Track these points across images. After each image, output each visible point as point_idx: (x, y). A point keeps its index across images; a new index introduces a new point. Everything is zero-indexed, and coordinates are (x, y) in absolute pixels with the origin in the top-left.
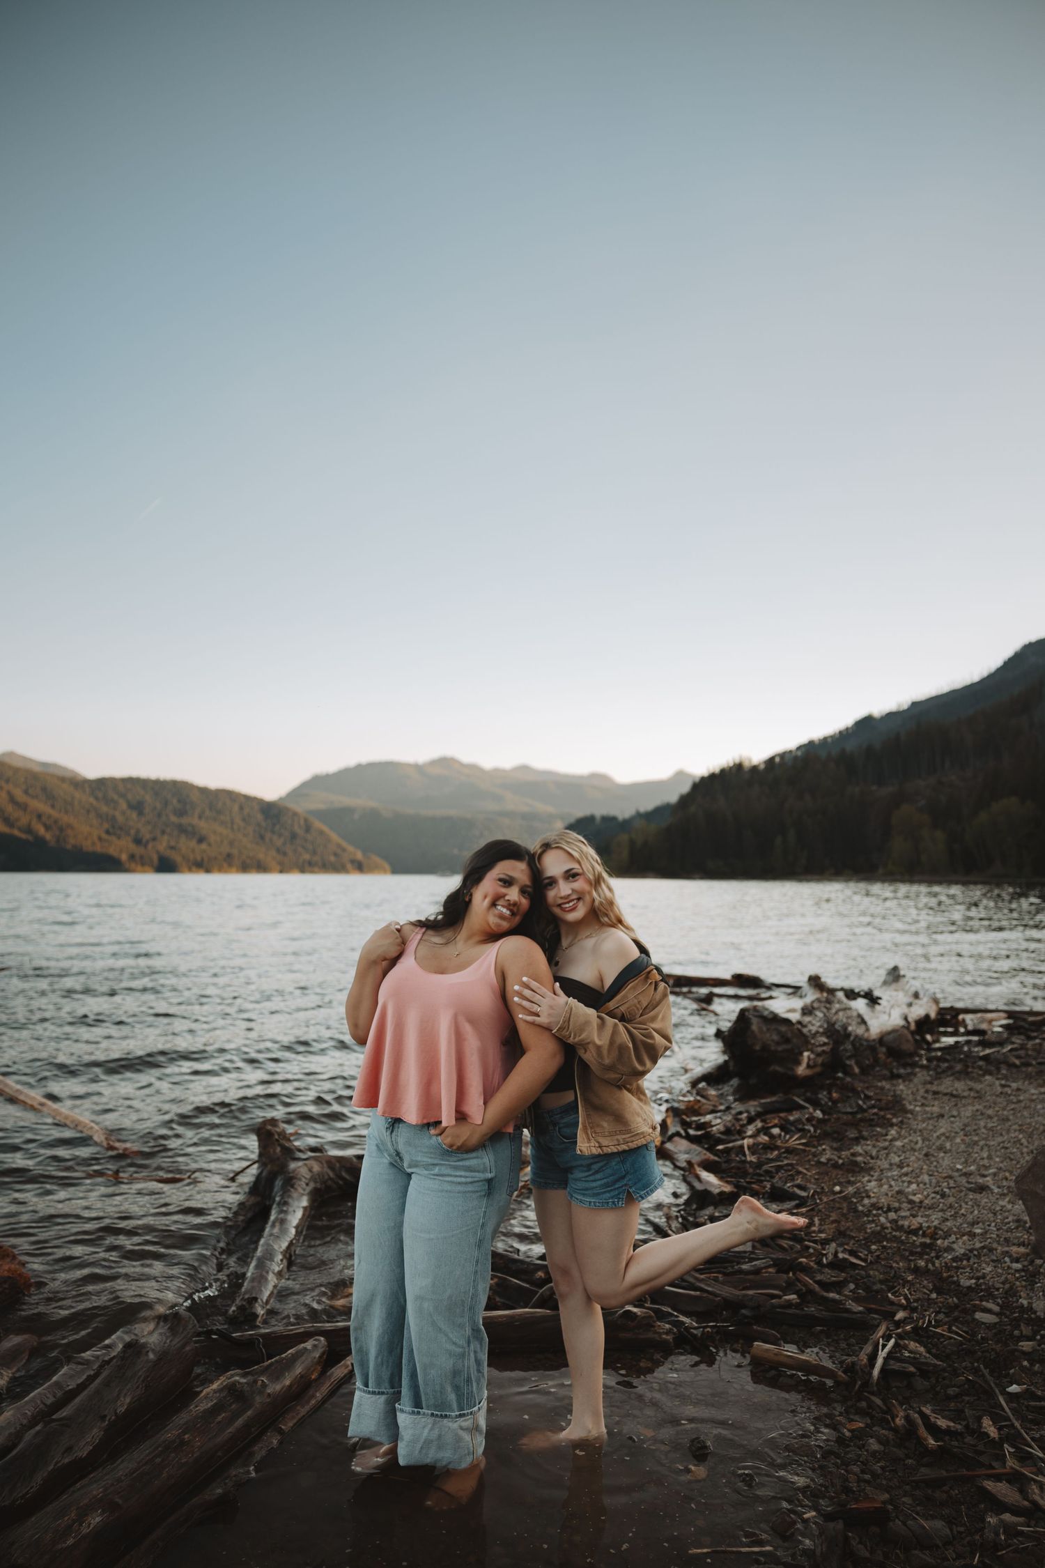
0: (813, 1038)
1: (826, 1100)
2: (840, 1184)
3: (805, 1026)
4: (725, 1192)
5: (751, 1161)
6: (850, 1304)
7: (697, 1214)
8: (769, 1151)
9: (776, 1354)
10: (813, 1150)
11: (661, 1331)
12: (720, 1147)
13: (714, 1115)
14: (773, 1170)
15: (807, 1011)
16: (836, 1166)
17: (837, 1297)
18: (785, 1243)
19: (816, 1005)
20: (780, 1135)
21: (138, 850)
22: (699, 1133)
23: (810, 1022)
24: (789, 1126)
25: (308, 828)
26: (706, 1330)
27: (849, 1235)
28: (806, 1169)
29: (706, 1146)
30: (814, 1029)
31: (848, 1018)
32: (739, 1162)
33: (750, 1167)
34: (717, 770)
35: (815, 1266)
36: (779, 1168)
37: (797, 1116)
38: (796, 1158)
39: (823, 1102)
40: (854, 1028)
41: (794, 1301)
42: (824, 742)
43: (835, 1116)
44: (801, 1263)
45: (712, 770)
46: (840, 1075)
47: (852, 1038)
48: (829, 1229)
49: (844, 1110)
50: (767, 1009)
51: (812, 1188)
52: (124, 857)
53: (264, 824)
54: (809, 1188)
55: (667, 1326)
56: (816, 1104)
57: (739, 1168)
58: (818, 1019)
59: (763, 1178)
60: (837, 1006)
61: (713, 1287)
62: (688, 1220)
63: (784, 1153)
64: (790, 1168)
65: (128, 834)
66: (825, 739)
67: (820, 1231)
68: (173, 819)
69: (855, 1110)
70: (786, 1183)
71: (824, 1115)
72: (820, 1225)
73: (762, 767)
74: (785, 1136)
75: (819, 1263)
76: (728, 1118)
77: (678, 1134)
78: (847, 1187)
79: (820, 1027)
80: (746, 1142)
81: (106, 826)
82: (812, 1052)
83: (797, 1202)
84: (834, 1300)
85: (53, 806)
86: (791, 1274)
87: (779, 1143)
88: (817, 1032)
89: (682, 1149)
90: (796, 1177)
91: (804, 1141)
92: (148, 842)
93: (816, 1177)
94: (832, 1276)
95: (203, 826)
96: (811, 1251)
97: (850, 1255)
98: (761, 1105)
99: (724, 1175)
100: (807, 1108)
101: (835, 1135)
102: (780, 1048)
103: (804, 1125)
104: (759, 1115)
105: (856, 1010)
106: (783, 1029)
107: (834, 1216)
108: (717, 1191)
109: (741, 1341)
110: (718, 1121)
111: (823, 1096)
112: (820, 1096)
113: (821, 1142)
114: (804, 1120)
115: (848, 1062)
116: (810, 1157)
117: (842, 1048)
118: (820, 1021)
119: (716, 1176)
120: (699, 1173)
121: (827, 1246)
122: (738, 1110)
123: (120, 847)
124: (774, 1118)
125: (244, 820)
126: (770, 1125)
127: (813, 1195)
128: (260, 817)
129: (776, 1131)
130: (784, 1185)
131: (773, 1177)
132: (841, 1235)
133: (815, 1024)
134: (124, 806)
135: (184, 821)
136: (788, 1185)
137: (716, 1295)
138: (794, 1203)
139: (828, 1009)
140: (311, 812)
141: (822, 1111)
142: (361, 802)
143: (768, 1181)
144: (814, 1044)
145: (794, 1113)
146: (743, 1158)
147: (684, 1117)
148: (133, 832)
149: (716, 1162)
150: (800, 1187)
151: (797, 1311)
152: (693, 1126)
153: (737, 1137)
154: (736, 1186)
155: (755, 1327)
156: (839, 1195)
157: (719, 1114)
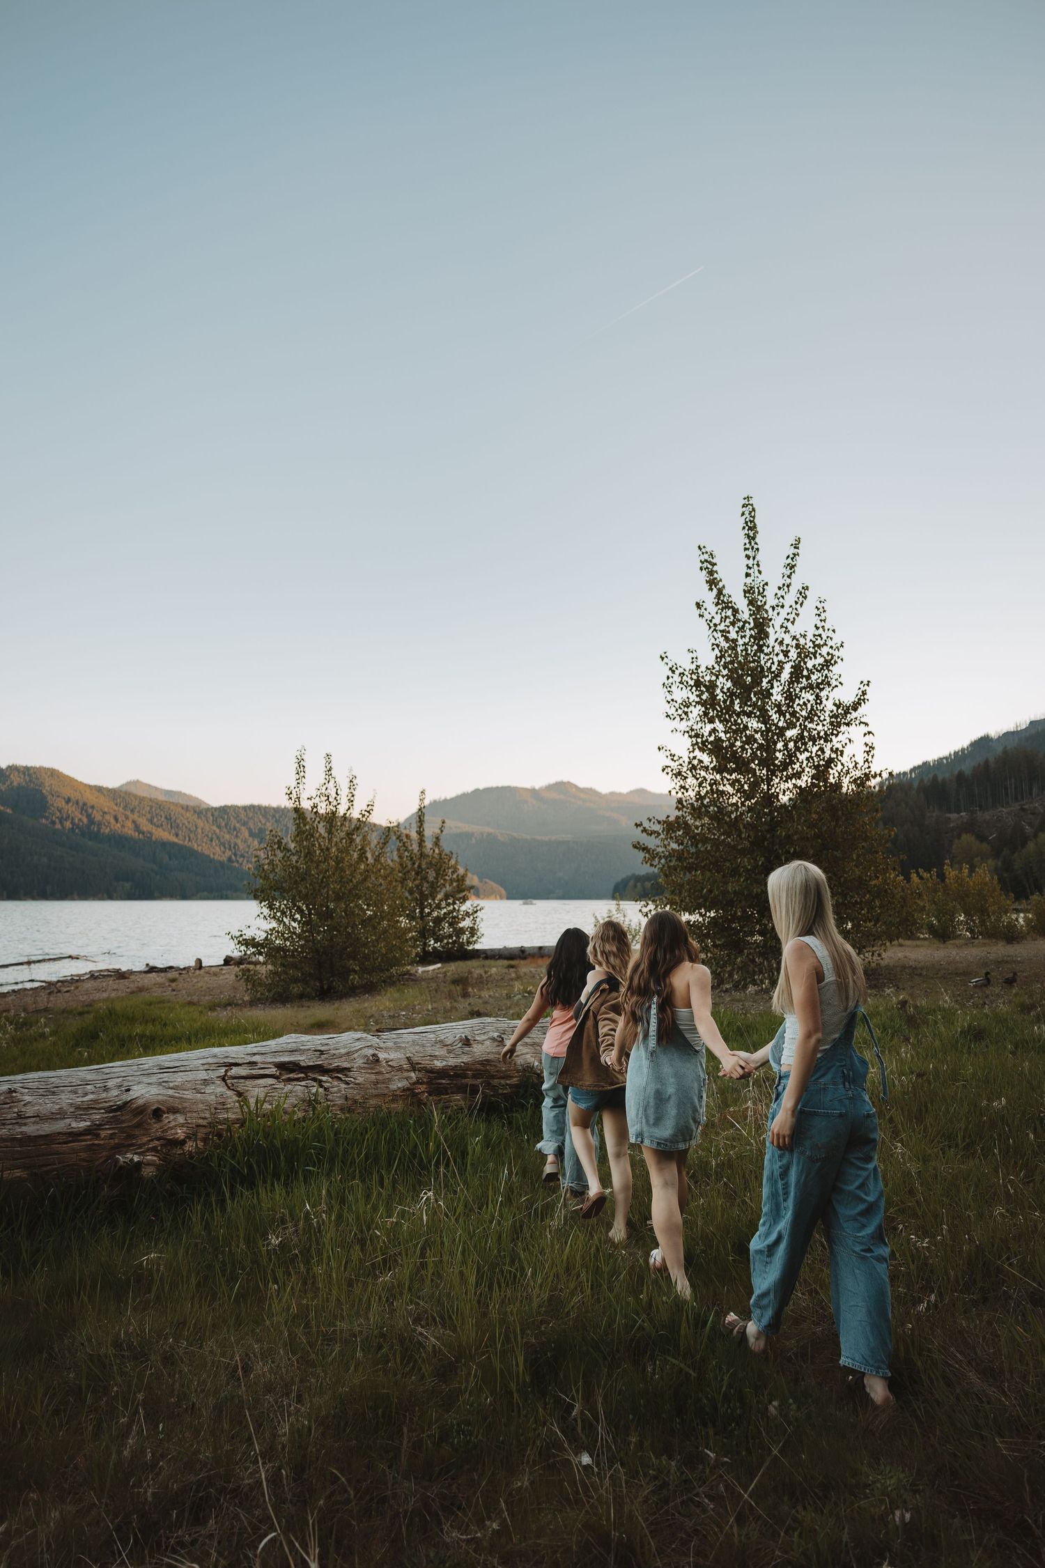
85: (177, 835)
134: (247, 834)
142: (478, 827)
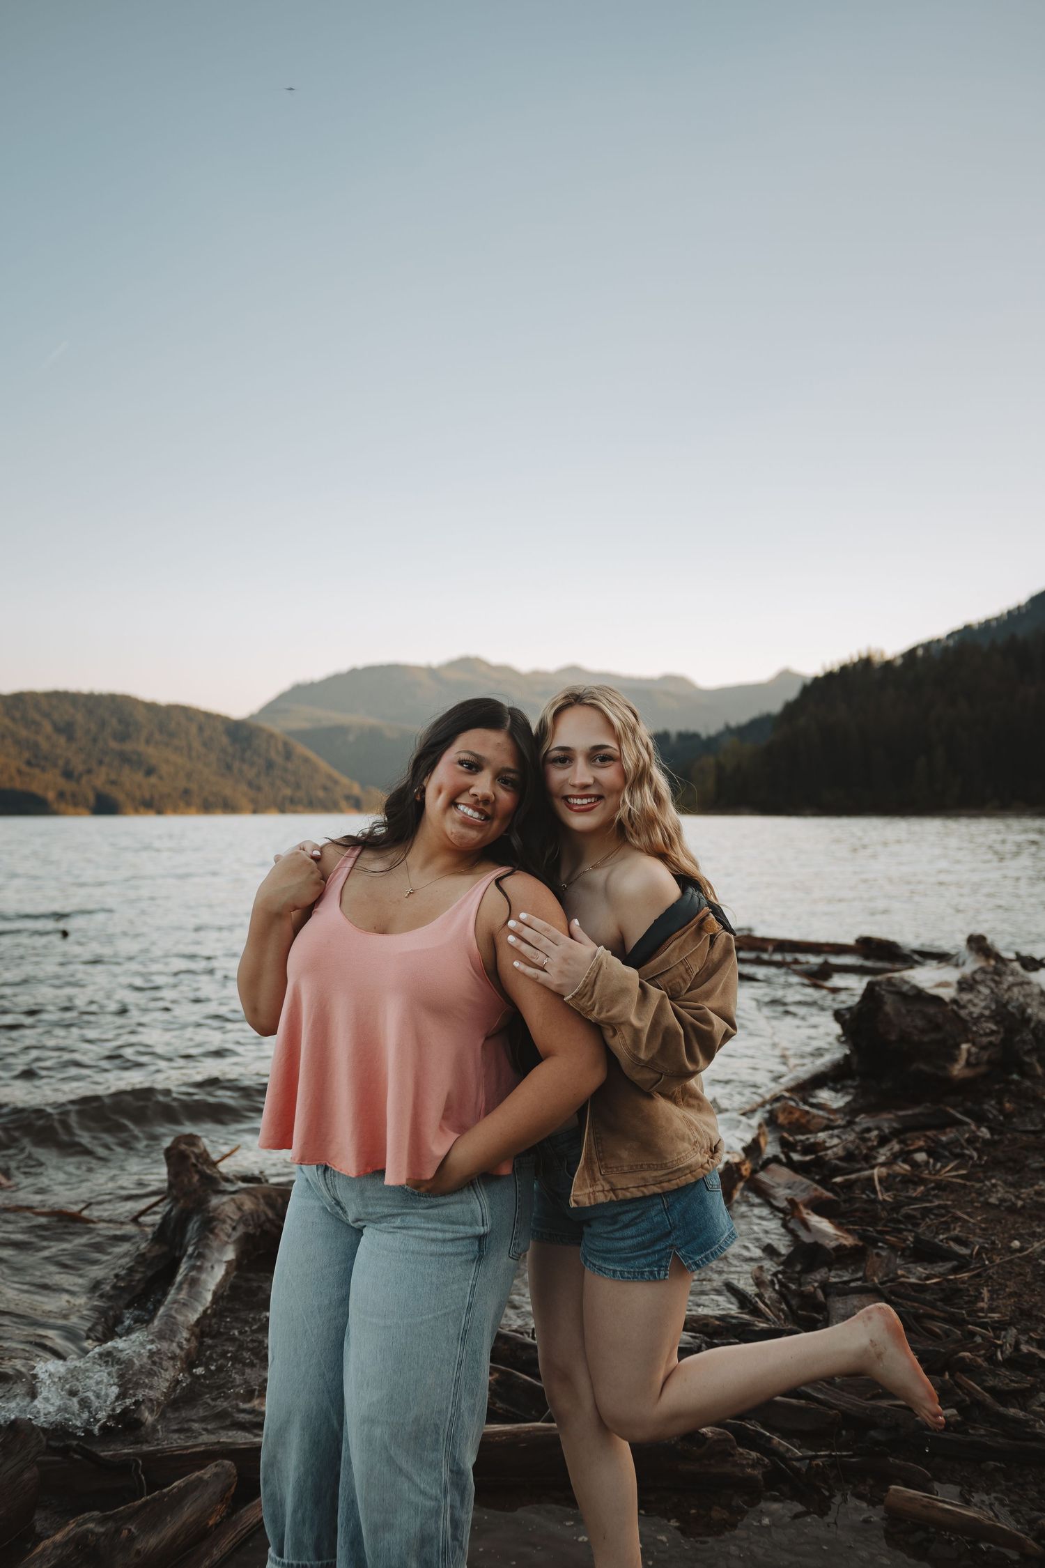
0: (975, 1024)
1: (995, 1112)
2: (1019, 1237)
3: (964, 1007)
4: (845, 1245)
5: (884, 1200)
6: (1041, 1427)
7: (802, 1280)
8: (911, 1186)
9: (924, 1506)
10: (978, 1185)
11: (745, 1462)
12: (838, 1179)
13: (830, 1132)
14: (918, 1214)
15: (965, 985)
16: (1012, 1210)
17: (1021, 1414)
18: (937, 1327)
19: (979, 977)
20: (928, 1163)
21: (69, 787)
22: (808, 1158)
23: (970, 1001)
24: (940, 1150)
25: (288, 754)
26: (814, 1463)
27: (1036, 1316)
28: (968, 1214)
29: (817, 1177)
30: (976, 1011)
31: (1025, 996)
32: (866, 1201)
33: (883, 1209)
34: (836, 668)
35: (985, 1364)
36: (926, 1212)
37: (952, 1135)
38: (952, 1197)
39: (991, 1116)
40: (1036, 1010)
41: (953, 1420)
42: (987, 626)
43: (1009, 1136)
44: (963, 1358)
45: (828, 668)
46: (1015, 1077)
47: (1032, 1025)
48: (1006, 1306)
49: (1022, 1128)
50: (907, 982)
51: (978, 1242)
52: (51, 795)
53: (230, 750)
54: (972, 1243)
55: (754, 1454)
56: (980, 1119)
57: (865, 1211)
58: (982, 997)
59: (902, 1226)
60: (1010, 979)
61: (826, 1394)
62: (788, 1288)
63: (933, 1189)
64: (943, 1211)
65: (55, 765)
66: (988, 622)
67: (992, 1310)
68: (114, 745)
69: (1040, 1127)
70: (937, 1234)
71: (992, 1134)
72: (991, 1299)
73: (899, 662)
74: (934, 1165)
75: (991, 1359)
76: (851, 1137)
77: (775, 1159)
78: (1031, 1243)
79: (985, 1008)
80: (876, 1171)
81: (27, 755)
82: (974, 1044)
83: (955, 1263)
84: (1016, 1420)
86: (947, 1376)
87: (925, 1174)
88: (982, 1015)
89: (781, 1181)
90: (952, 1226)
91: (964, 1172)
92: (80, 776)
93: (983, 1225)
94: (1012, 1381)
95: (152, 753)
96: (979, 1340)
97: (1039, 1348)
98: (899, 1118)
99: (844, 1221)
100: (967, 1124)
101: (1011, 1164)
102: (926, 1039)
103: (963, 1147)
104: (896, 1133)
105: (1039, 985)
106: (931, 1010)
107: (1011, 1287)
108: (833, 1244)
109: (871, 1482)
110: (836, 1141)
111: (990, 1106)
112: (986, 1107)
113: (990, 1174)
114: (963, 1141)
115: (1027, 1059)
116: (974, 1195)
117: (1018, 1038)
118: (985, 1000)
119: (831, 1222)
120: (806, 1216)
121: (1003, 1333)
122: (865, 1126)
123: (45, 783)
124: (919, 1138)
125: (205, 744)
126: (912, 1148)
127: (979, 1253)
128: (225, 740)
129: (921, 1157)
130: (935, 1237)
131: (917, 1225)
132: (1024, 1315)
133: (978, 1003)
135: (128, 747)
136: (941, 1237)
137: (832, 1407)
138: (949, 1265)
139: (997, 983)
140: (292, 733)
141: (989, 1128)
142: (357, 718)
143: (910, 1231)
144: (976, 1032)
145: (948, 1130)
146: (873, 1196)
147: (786, 1135)
148: (61, 763)
149: (834, 1200)
150: (957, 1240)
151: (959, 1436)
152: (799, 1148)
153: (865, 1165)
154: (861, 1238)
155: (891, 1459)
156: (1019, 1255)
157: (836, 1132)
